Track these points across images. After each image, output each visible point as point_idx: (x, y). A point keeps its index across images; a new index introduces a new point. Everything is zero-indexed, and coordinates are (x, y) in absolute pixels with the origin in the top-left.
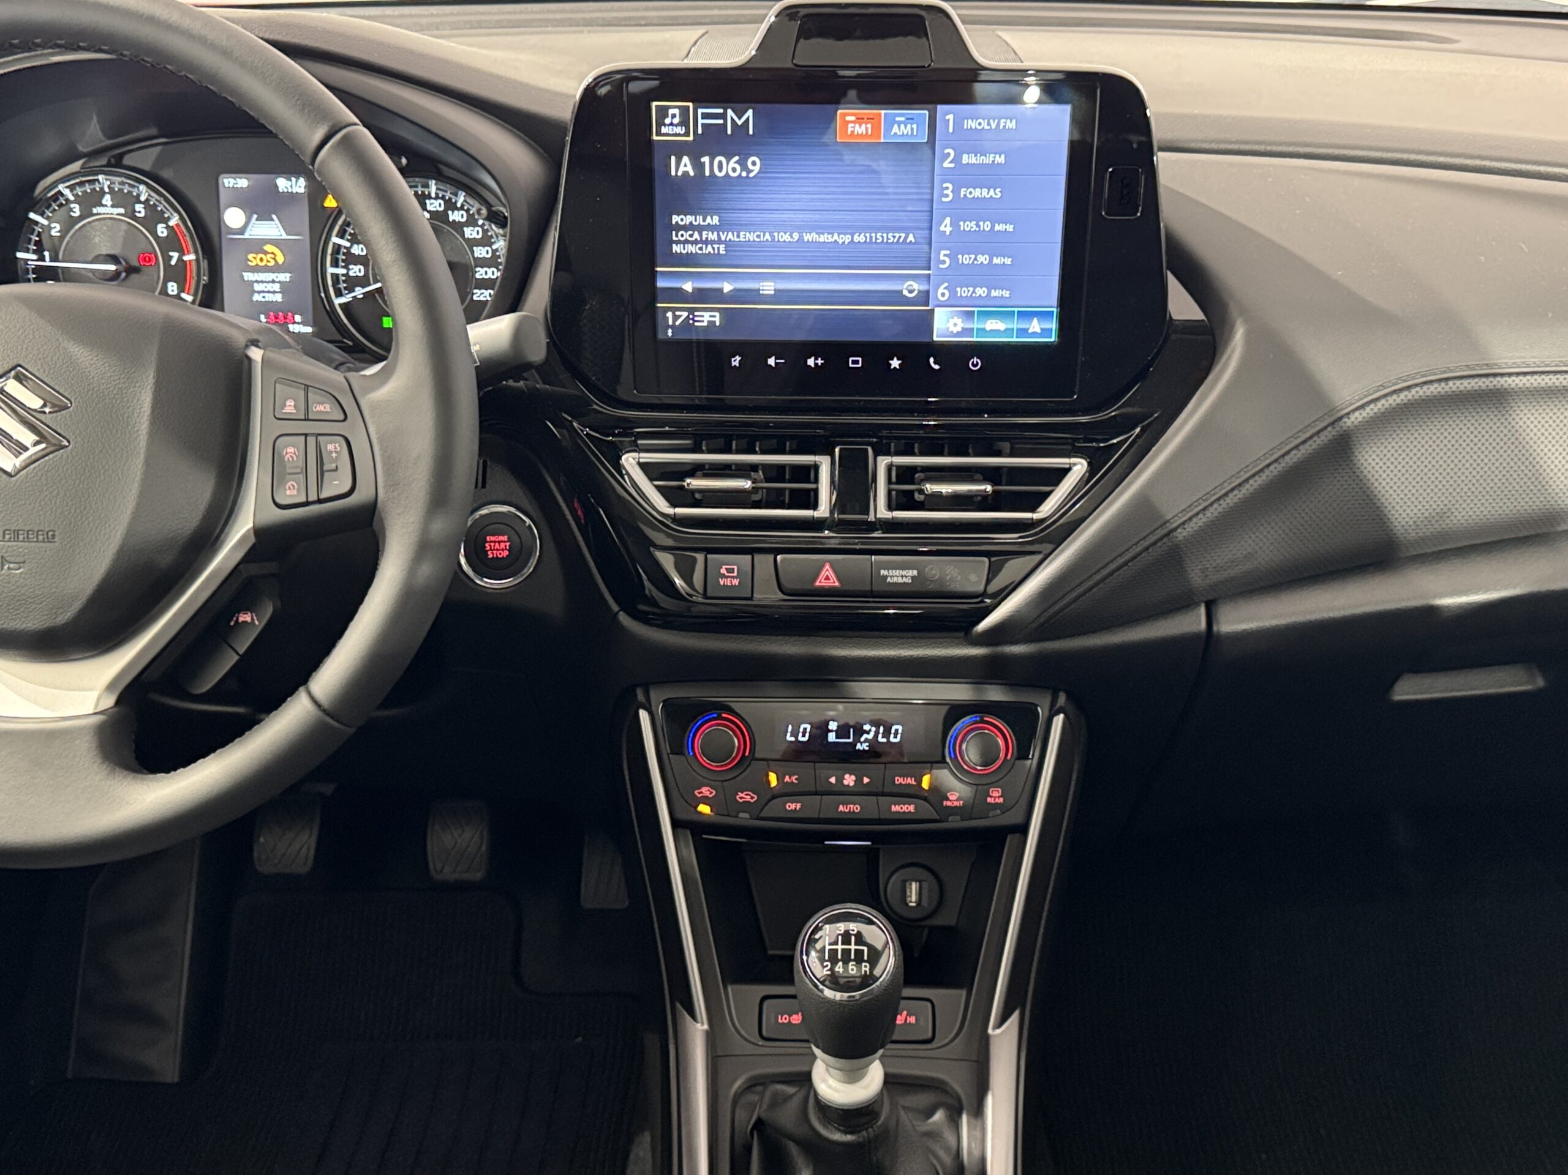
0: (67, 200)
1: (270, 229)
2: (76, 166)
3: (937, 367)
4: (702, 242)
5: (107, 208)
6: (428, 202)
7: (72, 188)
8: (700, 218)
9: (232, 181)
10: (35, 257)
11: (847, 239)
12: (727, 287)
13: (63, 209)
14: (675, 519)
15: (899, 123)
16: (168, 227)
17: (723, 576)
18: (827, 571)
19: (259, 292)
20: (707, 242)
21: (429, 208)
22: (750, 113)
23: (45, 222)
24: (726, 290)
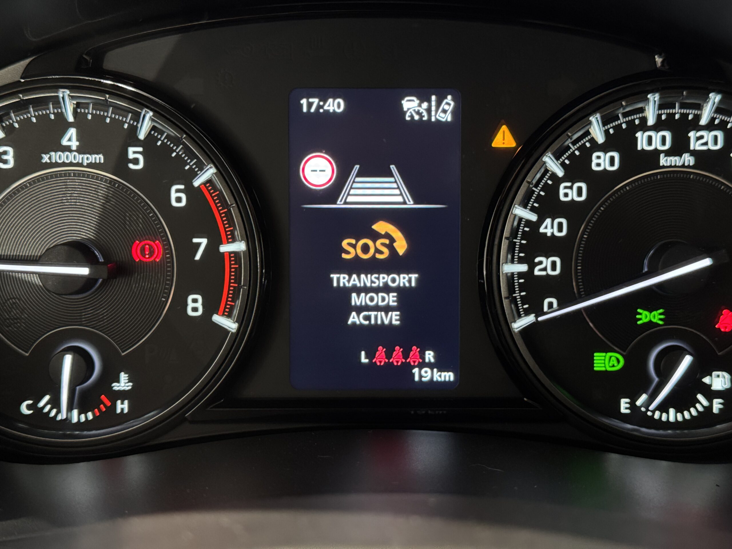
1: (384, 191)
5: (71, 154)
6: (692, 135)
16: (189, 190)
19: (359, 309)
21: (695, 145)
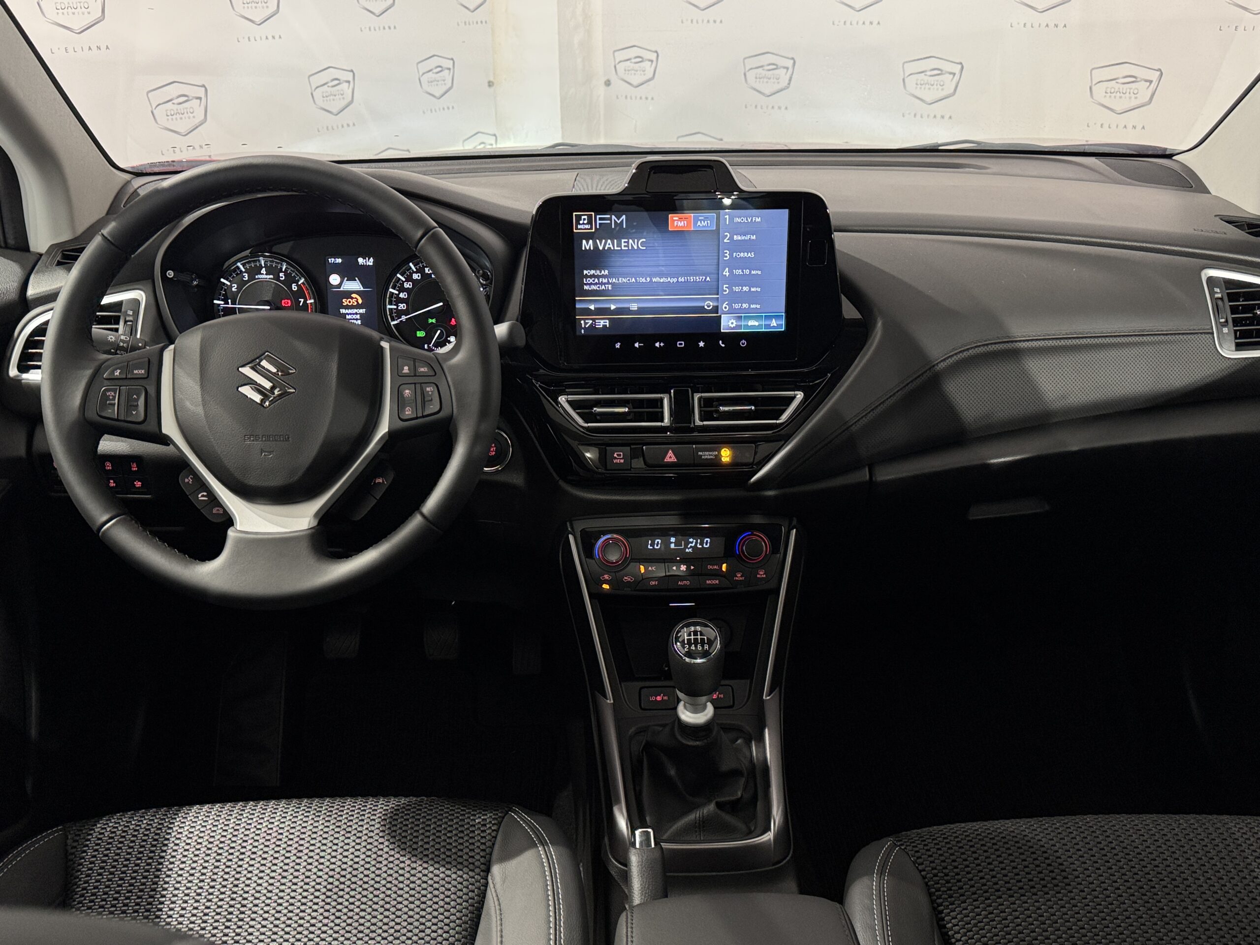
0: (241, 271)
1: (354, 285)
2: (247, 252)
3: (723, 345)
4: (599, 284)
5: (264, 276)
7: (244, 265)
8: (598, 272)
9: (333, 259)
10: (222, 303)
11: (675, 280)
12: (613, 307)
13: (239, 276)
14: (588, 429)
15: (701, 221)
16: (297, 285)
17: (616, 458)
18: (670, 453)
19: (349, 320)
20: (602, 284)
22: (624, 217)
23: (229, 283)
24: (612, 308)
